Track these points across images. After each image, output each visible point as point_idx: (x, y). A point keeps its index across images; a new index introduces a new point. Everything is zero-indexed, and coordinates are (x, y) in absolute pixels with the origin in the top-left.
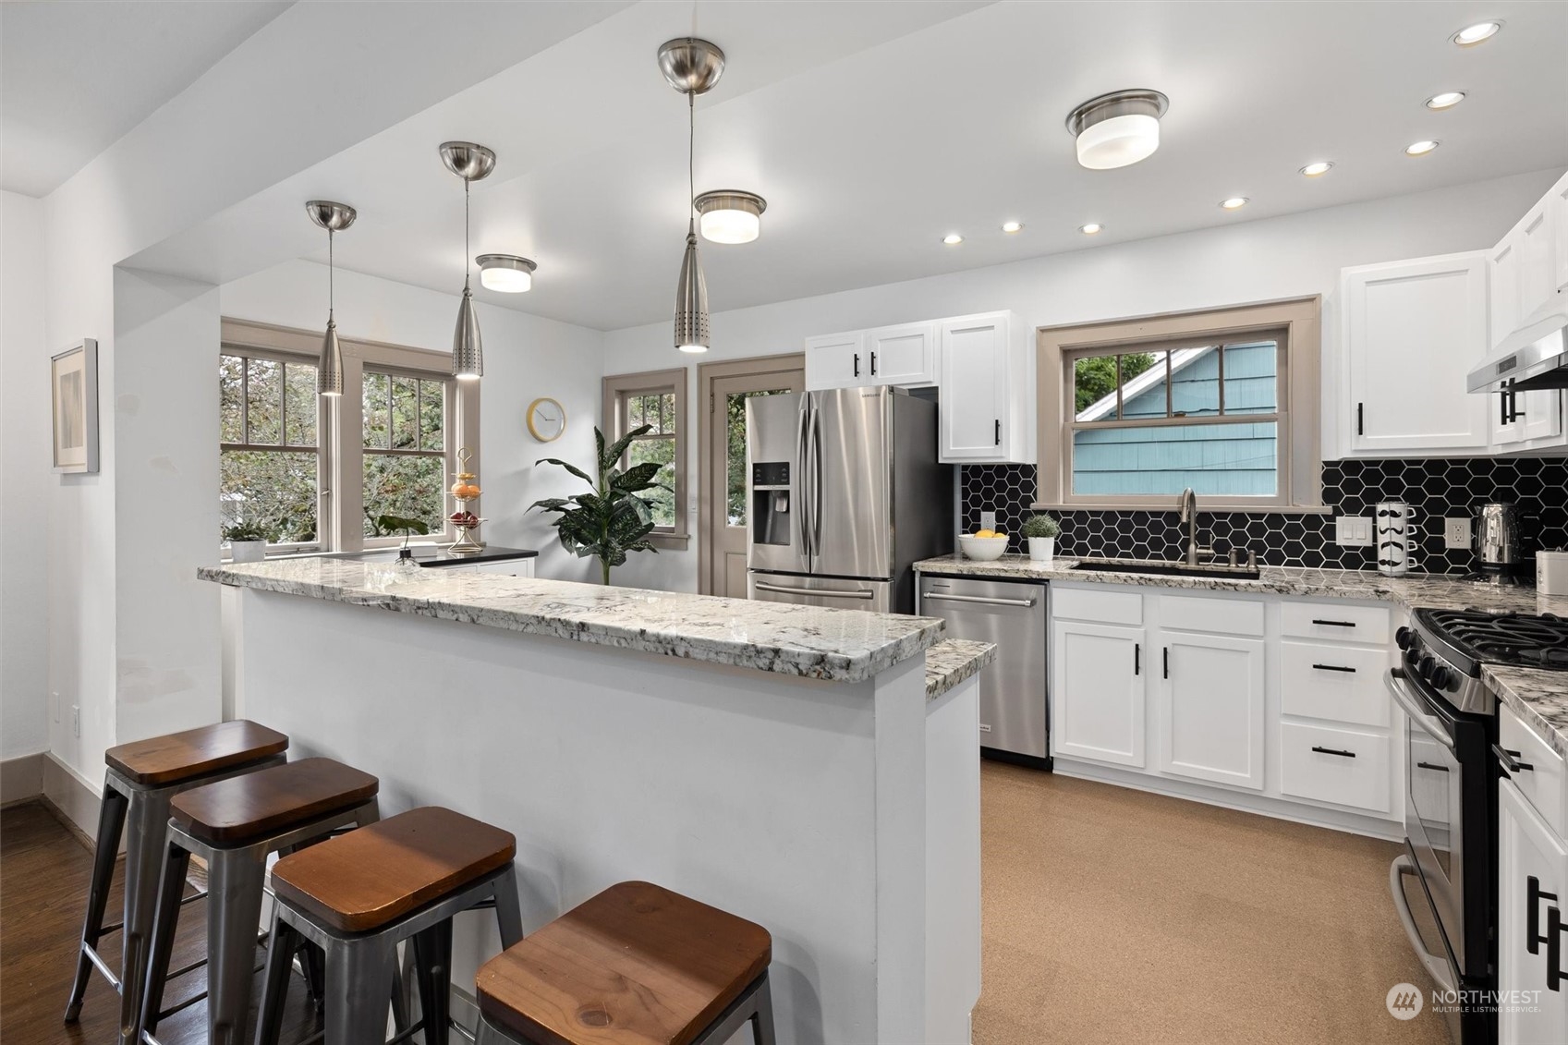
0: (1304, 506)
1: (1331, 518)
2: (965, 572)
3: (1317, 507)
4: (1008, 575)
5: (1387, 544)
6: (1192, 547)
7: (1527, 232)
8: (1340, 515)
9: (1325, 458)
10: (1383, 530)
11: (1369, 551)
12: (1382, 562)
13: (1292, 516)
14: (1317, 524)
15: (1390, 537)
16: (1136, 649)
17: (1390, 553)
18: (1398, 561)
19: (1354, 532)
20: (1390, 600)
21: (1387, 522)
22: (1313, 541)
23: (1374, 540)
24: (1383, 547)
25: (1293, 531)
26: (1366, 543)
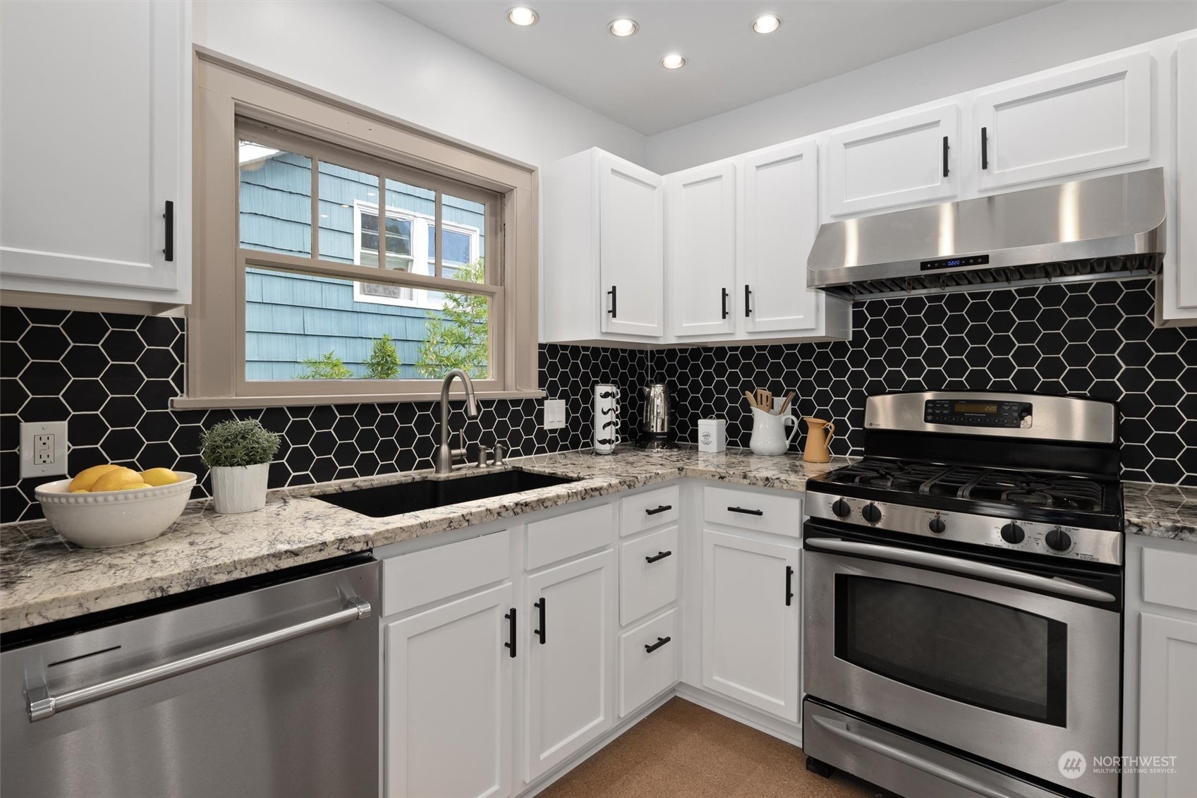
0: (525, 391)
1: (541, 402)
3: (538, 393)
5: (609, 424)
6: (444, 449)
7: (757, 167)
8: (546, 398)
9: (543, 340)
10: (605, 410)
11: (564, 433)
12: (603, 442)
13: (516, 402)
14: (533, 408)
15: (611, 417)
16: (512, 616)
17: (609, 433)
18: (614, 439)
19: (555, 415)
20: (686, 476)
21: (609, 403)
22: (529, 428)
23: (566, 423)
24: (604, 427)
25: (516, 418)
26: (562, 425)
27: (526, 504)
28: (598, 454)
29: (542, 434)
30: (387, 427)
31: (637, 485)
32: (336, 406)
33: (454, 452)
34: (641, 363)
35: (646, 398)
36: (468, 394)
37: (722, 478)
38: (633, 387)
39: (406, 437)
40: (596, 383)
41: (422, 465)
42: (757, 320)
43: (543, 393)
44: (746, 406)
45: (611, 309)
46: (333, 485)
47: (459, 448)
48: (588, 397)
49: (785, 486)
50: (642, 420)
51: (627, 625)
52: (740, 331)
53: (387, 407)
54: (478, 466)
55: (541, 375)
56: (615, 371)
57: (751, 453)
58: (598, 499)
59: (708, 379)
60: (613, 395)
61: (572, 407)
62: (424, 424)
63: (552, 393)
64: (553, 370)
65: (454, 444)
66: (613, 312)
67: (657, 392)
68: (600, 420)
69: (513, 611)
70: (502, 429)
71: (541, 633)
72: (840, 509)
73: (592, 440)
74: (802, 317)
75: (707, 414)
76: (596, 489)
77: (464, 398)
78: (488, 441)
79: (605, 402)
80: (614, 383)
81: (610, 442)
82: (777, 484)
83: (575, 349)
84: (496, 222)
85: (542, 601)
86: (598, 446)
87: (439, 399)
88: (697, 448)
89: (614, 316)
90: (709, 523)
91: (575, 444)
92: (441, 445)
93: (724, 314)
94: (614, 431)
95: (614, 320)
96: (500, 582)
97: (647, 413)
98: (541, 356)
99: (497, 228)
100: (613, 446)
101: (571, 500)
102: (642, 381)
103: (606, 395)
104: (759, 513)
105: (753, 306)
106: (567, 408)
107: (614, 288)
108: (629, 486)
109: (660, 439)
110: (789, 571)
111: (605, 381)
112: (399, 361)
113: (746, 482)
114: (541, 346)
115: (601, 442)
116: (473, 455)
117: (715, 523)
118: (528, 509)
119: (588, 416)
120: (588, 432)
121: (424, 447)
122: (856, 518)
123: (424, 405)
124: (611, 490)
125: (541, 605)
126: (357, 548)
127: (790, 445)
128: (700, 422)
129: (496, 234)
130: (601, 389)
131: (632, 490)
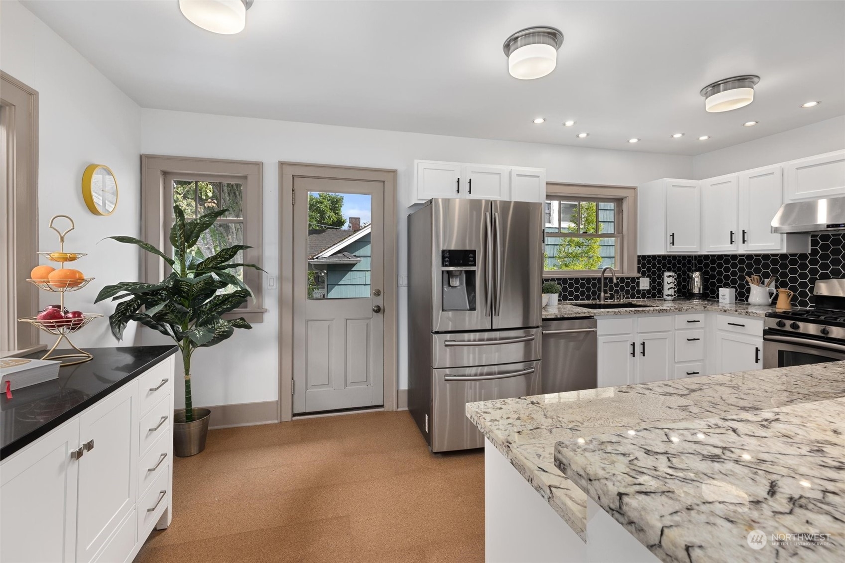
0: (632, 274)
1: (638, 278)
2: (559, 317)
3: (635, 274)
4: (580, 315)
5: (671, 288)
6: (602, 294)
7: (750, 178)
8: (641, 277)
9: (639, 254)
10: (669, 282)
11: (649, 291)
12: (668, 295)
13: (628, 278)
14: (635, 281)
15: (672, 285)
16: (633, 345)
17: (671, 292)
18: (673, 294)
19: (645, 284)
20: (708, 310)
21: (671, 280)
22: (633, 288)
23: (650, 287)
24: (668, 289)
25: (628, 285)
26: (648, 288)
27: (638, 311)
28: (665, 300)
29: (639, 291)
30: (583, 285)
31: (683, 310)
32: (569, 278)
33: (606, 295)
34: (689, 262)
35: (691, 278)
36: (613, 275)
37: (725, 311)
38: (684, 273)
39: (588, 289)
40: (665, 271)
41: (594, 299)
42: (750, 245)
43: (640, 275)
44: (747, 282)
45: (672, 242)
46: (579, 302)
47: (607, 294)
48: (661, 277)
49: (755, 315)
50: (688, 288)
51: (678, 362)
52: (740, 249)
53: (583, 279)
54: (614, 301)
55: (639, 268)
56: (674, 266)
57: (749, 304)
58: (665, 313)
59: (727, 270)
60: (673, 277)
61: (653, 281)
62: (594, 285)
63: (644, 275)
64: (644, 266)
65: (605, 292)
66: (673, 243)
67: (696, 276)
68: (666, 286)
69: (634, 343)
70: (622, 288)
71: (644, 353)
72: (779, 324)
73: (662, 295)
74: (773, 244)
75: (726, 285)
76: (664, 310)
77: (611, 277)
78: (617, 292)
79: (669, 280)
80: (674, 271)
81: (671, 295)
82: (751, 314)
83: (654, 257)
84: (619, 209)
85: (644, 343)
86: (665, 297)
87: (600, 277)
88: (718, 301)
89: (673, 245)
90: (719, 329)
91: (654, 296)
92: (601, 292)
93: (732, 242)
94: (673, 291)
95: (673, 246)
96: (630, 334)
97: (691, 284)
98: (639, 261)
99: (619, 211)
100: (673, 297)
101: (654, 312)
102: (690, 270)
103: (669, 276)
104: (743, 326)
105: (748, 238)
106: (650, 282)
107: (673, 234)
108: (679, 310)
109: (698, 296)
110: (757, 350)
111: (669, 270)
112: (547, 256)
113: (737, 313)
114: (639, 256)
115: (667, 295)
116: (612, 297)
117: (722, 330)
118: (639, 312)
119: (661, 284)
120: (661, 292)
121: (594, 293)
122: (788, 328)
123: (594, 279)
124: (671, 311)
125: (643, 344)
126: (592, 315)
127: (772, 302)
128: (720, 289)
129: (619, 214)
130: (667, 274)
131: (680, 312)
